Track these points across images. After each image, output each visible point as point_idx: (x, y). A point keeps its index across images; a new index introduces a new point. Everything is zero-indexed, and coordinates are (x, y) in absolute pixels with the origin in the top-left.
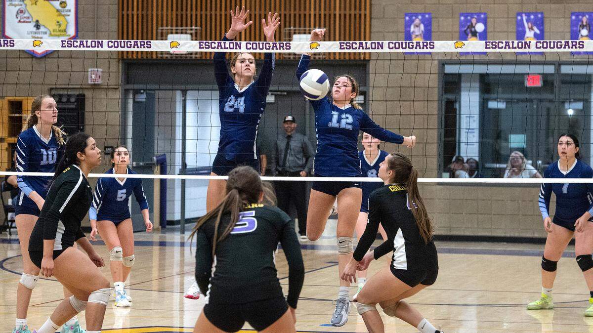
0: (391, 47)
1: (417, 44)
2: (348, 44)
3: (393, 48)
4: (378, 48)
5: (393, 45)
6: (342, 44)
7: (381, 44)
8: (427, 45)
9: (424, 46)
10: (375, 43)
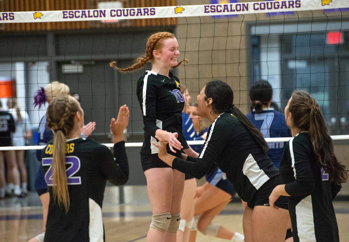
0: (256, 8)
1: (282, 4)
2: (213, 7)
3: (258, 9)
4: (243, 10)
5: (259, 6)
6: (207, 8)
7: (246, 5)
8: (293, 4)
9: (290, 5)
10: (240, 5)
